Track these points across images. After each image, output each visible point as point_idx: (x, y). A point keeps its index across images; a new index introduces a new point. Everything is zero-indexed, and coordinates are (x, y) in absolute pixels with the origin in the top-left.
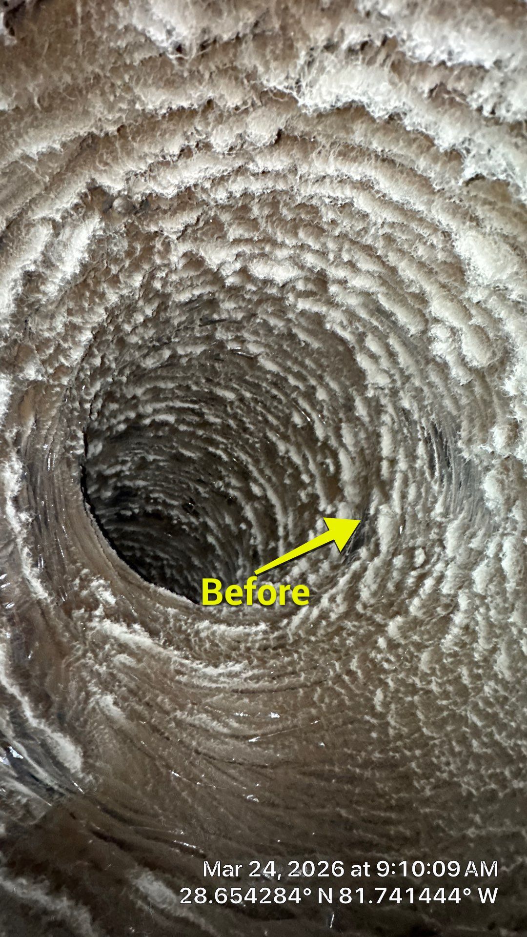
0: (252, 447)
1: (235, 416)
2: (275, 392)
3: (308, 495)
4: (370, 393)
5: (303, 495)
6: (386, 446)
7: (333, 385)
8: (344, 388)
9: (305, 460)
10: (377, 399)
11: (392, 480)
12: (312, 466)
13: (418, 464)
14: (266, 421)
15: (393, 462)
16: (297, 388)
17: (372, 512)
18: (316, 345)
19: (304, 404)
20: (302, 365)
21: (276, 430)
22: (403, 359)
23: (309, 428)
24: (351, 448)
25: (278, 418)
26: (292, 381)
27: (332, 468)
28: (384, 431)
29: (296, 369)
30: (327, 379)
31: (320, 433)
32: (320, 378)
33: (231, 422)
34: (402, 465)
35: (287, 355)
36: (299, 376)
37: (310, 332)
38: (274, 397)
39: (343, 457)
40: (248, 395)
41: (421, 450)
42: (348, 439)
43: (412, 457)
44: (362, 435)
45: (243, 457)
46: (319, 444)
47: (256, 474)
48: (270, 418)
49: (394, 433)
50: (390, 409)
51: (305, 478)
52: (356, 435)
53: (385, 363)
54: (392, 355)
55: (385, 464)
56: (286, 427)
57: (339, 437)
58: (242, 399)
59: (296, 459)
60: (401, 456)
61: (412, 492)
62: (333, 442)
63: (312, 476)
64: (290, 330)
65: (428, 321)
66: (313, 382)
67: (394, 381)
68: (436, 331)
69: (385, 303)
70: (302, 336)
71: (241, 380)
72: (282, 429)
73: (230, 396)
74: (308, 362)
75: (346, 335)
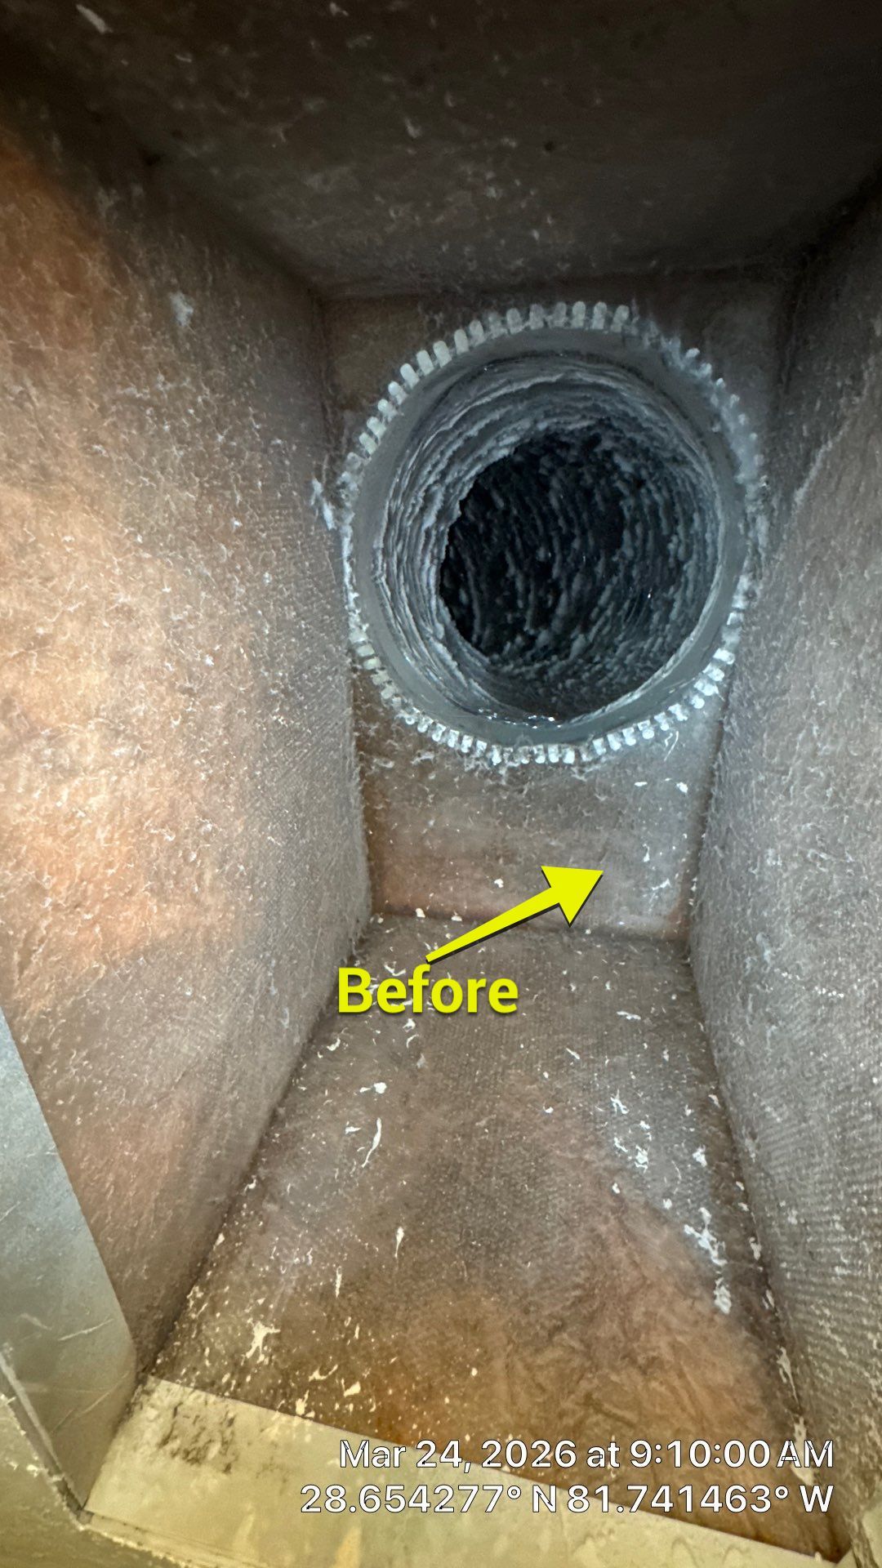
0: (483, 558)
1: (488, 523)
2: (539, 523)
3: (514, 618)
4: (615, 559)
5: (509, 617)
6: (603, 600)
7: (591, 542)
8: (597, 548)
9: (527, 591)
10: (616, 565)
11: (594, 623)
12: (531, 597)
13: (619, 614)
14: (513, 540)
15: (602, 610)
16: (560, 529)
17: (572, 636)
18: (601, 507)
19: (556, 544)
20: (579, 516)
21: (515, 555)
22: (650, 545)
23: (547, 566)
24: (574, 594)
25: (524, 544)
26: (561, 522)
27: (550, 603)
28: (608, 588)
29: (572, 514)
30: (590, 534)
31: (555, 572)
32: (584, 533)
33: (481, 526)
34: (609, 612)
35: (573, 501)
36: (569, 521)
37: (605, 500)
38: (535, 527)
39: (564, 598)
40: (515, 512)
41: (626, 605)
42: (576, 585)
43: (618, 607)
44: (589, 587)
45: (469, 563)
46: (549, 581)
47: (471, 582)
48: (518, 541)
49: (614, 592)
50: (621, 575)
51: (520, 604)
52: (583, 585)
53: (638, 543)
54: (645, 541)
55: (596, 610)
56: (526, 556)
57: (570, 580)
58: (507, 512)
59: (519, 585)
60: (611, 607)
61: (607, 629)
62: (563, 584)
63: (526, 605)
64: (592, 489)
65: (673, 532)
66: (576, 531)
67: (635, 557)
68: (674, 539)
69: (661, 513)
70: (598, 498)
71: (520, 497)
72: (521, 555)
73: (501, 504)
74: (585, 516)
75: (627, 514)
